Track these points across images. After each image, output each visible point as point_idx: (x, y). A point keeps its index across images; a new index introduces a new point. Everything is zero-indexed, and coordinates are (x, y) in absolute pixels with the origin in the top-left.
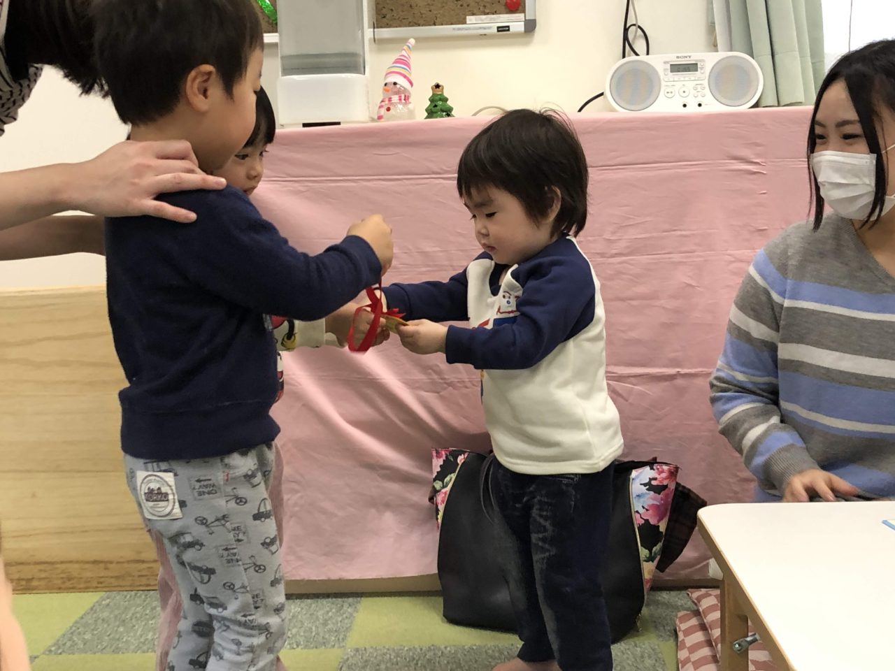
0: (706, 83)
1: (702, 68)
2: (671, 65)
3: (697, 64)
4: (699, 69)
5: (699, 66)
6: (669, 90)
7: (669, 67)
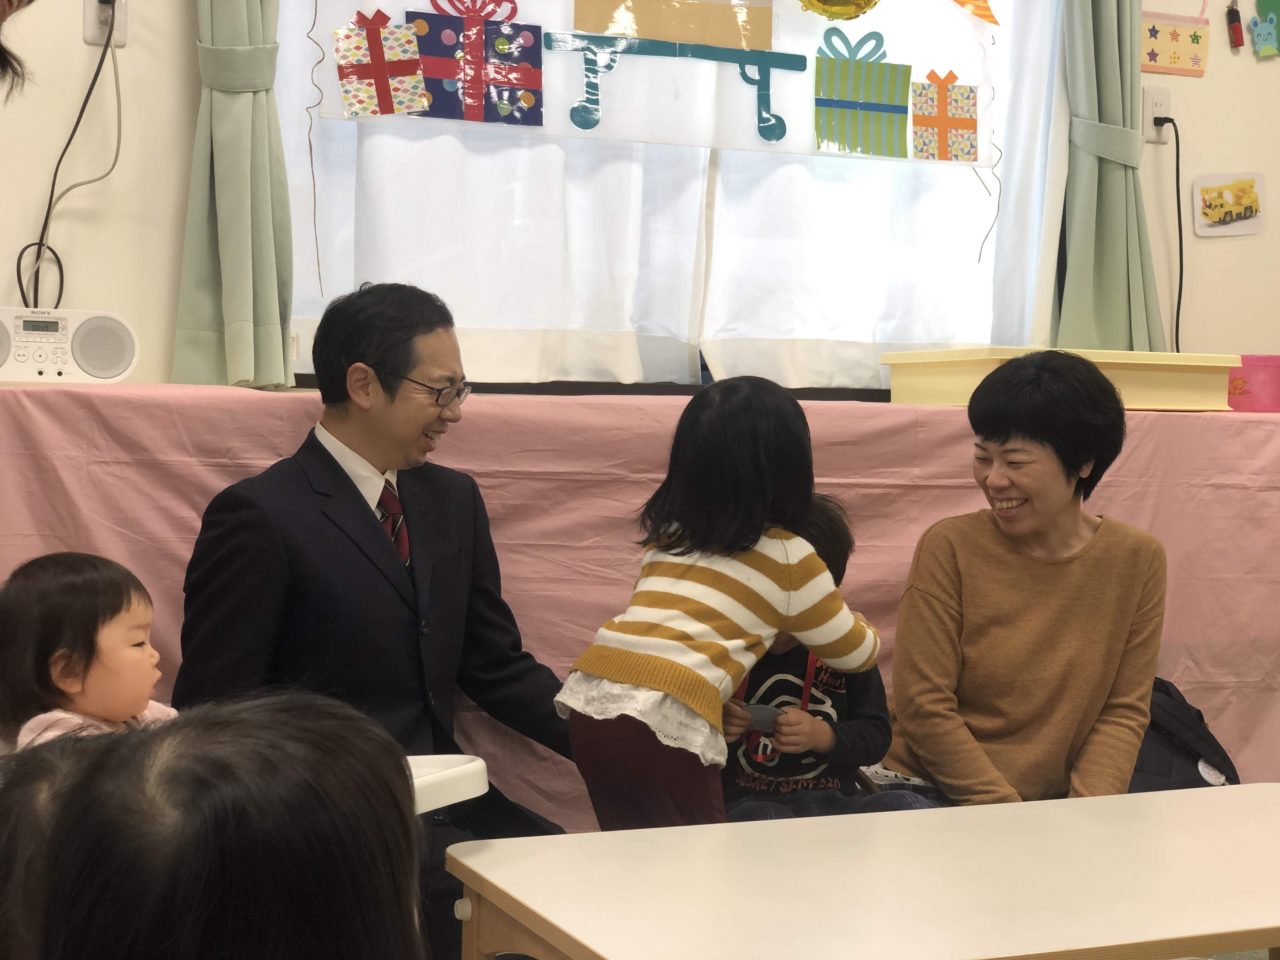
0: (68, 346)
1: (64, 329)
2: (25, 322)
3: (57, 323)
4: (60, 330)
5: (60, 326)
6: (21, 352)
7: (22, 324)
